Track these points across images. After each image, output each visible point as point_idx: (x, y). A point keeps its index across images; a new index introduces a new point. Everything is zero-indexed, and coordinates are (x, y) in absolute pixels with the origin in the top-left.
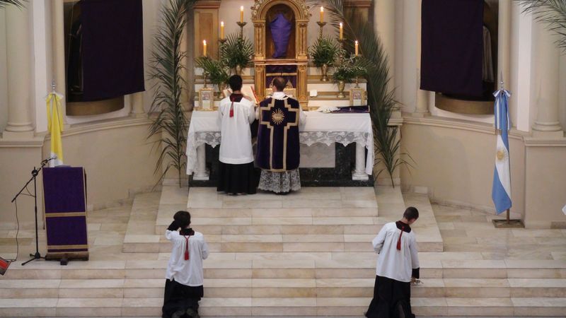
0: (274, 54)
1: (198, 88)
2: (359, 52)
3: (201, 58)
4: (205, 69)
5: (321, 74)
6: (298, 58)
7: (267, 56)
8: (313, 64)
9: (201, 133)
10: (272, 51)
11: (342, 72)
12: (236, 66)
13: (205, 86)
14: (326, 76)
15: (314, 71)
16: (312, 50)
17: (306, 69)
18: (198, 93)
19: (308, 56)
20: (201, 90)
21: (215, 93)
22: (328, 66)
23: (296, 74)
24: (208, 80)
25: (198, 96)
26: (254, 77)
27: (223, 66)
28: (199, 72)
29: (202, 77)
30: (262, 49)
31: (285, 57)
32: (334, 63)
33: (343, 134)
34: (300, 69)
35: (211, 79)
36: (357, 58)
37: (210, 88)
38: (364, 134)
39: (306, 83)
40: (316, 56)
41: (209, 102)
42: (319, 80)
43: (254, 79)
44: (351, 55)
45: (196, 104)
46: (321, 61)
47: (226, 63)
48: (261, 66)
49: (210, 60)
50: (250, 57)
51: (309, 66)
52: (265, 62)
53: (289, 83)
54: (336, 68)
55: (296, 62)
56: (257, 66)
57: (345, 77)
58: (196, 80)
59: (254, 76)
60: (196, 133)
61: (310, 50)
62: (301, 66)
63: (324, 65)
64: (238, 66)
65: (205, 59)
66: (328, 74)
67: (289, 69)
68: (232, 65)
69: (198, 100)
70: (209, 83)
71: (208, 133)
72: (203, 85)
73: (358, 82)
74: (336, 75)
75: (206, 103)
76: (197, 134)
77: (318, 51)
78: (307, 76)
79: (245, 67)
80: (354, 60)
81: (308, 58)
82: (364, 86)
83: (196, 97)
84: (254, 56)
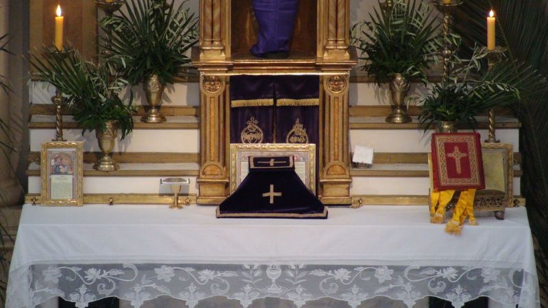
0: (256, 46)
1: (39, 139)
2: (499, 41)
3: (47, 55)
4: (59, 88)
5: (387, 102)
6: (324, 57)
7: (237, 51)
8: (365, 73)
9: (46, 267)
10: (249, 38)
11: (448, 97)
12: (146, 80)
13: (59, 136)
14: (403, 107)
15: (367, 95)
16: (364, 34)
17: (345, 88)
18: (38, 155)
19: (351, 50)
20: (48, 146)
21: (86, 154)
22: (410, 80)
23: (316, 101)
24: (68, 119)
25: (39, 162)
26: (199, 111)
27: (110, 79)
28: (42, 93)
29: (48, 109)
30: (220, 32)
31: (285, 55)
32: (426, 72)
33: (450, 274)
34: (327, 88)
35: (77, 116)
36: (492, 56)
37: (75, 141)
38: (511, 276)
39: (347, 127)
40: (373, 52)
41: (69, 179)
42: (383, 120)
43: (197, 116)
44: (475, 50)
45: (33, 184)
46: (387, 64)
47: (120, 69)
48: (219, 79)
49: (74, 61)
50: (188, 54)
51: (354, 79)
52: (230, 68)
53: (298, 128)
54: (431, 86)
55: (318, 68)
56: (206, 79)
57: (458, 111)
58: (35, 118)
59: (198, 108)
60: (33, 267)
61: (358, 33)
62: (331, 79)
63: (399, 78)
64: (154, 79)
65: (60, 57)
66: (408, 103)
67: (298, 88)
68: (137, 76)
69: (38, 173)
70: (69, 126)
71: (65, 270)
72: (51, 134)
73: (496, 128)
74: (431, 105)
75: (62, 184)
76: (36, 271)
77: (380, 36)
78: (350, 108)
79: (172, 82)
80: (484, 62)
81: (353, 56)
82: (510, 137)
83: (33, 166)
84: (197, 51)
